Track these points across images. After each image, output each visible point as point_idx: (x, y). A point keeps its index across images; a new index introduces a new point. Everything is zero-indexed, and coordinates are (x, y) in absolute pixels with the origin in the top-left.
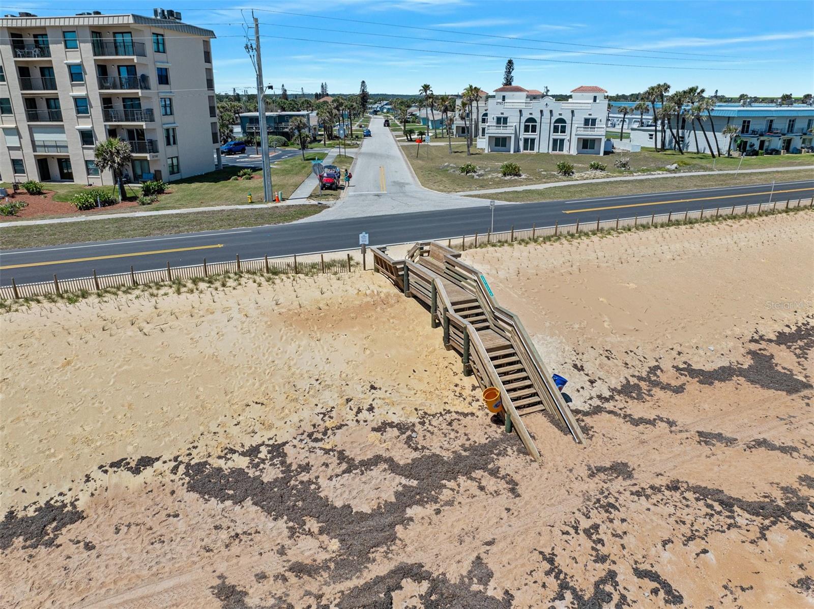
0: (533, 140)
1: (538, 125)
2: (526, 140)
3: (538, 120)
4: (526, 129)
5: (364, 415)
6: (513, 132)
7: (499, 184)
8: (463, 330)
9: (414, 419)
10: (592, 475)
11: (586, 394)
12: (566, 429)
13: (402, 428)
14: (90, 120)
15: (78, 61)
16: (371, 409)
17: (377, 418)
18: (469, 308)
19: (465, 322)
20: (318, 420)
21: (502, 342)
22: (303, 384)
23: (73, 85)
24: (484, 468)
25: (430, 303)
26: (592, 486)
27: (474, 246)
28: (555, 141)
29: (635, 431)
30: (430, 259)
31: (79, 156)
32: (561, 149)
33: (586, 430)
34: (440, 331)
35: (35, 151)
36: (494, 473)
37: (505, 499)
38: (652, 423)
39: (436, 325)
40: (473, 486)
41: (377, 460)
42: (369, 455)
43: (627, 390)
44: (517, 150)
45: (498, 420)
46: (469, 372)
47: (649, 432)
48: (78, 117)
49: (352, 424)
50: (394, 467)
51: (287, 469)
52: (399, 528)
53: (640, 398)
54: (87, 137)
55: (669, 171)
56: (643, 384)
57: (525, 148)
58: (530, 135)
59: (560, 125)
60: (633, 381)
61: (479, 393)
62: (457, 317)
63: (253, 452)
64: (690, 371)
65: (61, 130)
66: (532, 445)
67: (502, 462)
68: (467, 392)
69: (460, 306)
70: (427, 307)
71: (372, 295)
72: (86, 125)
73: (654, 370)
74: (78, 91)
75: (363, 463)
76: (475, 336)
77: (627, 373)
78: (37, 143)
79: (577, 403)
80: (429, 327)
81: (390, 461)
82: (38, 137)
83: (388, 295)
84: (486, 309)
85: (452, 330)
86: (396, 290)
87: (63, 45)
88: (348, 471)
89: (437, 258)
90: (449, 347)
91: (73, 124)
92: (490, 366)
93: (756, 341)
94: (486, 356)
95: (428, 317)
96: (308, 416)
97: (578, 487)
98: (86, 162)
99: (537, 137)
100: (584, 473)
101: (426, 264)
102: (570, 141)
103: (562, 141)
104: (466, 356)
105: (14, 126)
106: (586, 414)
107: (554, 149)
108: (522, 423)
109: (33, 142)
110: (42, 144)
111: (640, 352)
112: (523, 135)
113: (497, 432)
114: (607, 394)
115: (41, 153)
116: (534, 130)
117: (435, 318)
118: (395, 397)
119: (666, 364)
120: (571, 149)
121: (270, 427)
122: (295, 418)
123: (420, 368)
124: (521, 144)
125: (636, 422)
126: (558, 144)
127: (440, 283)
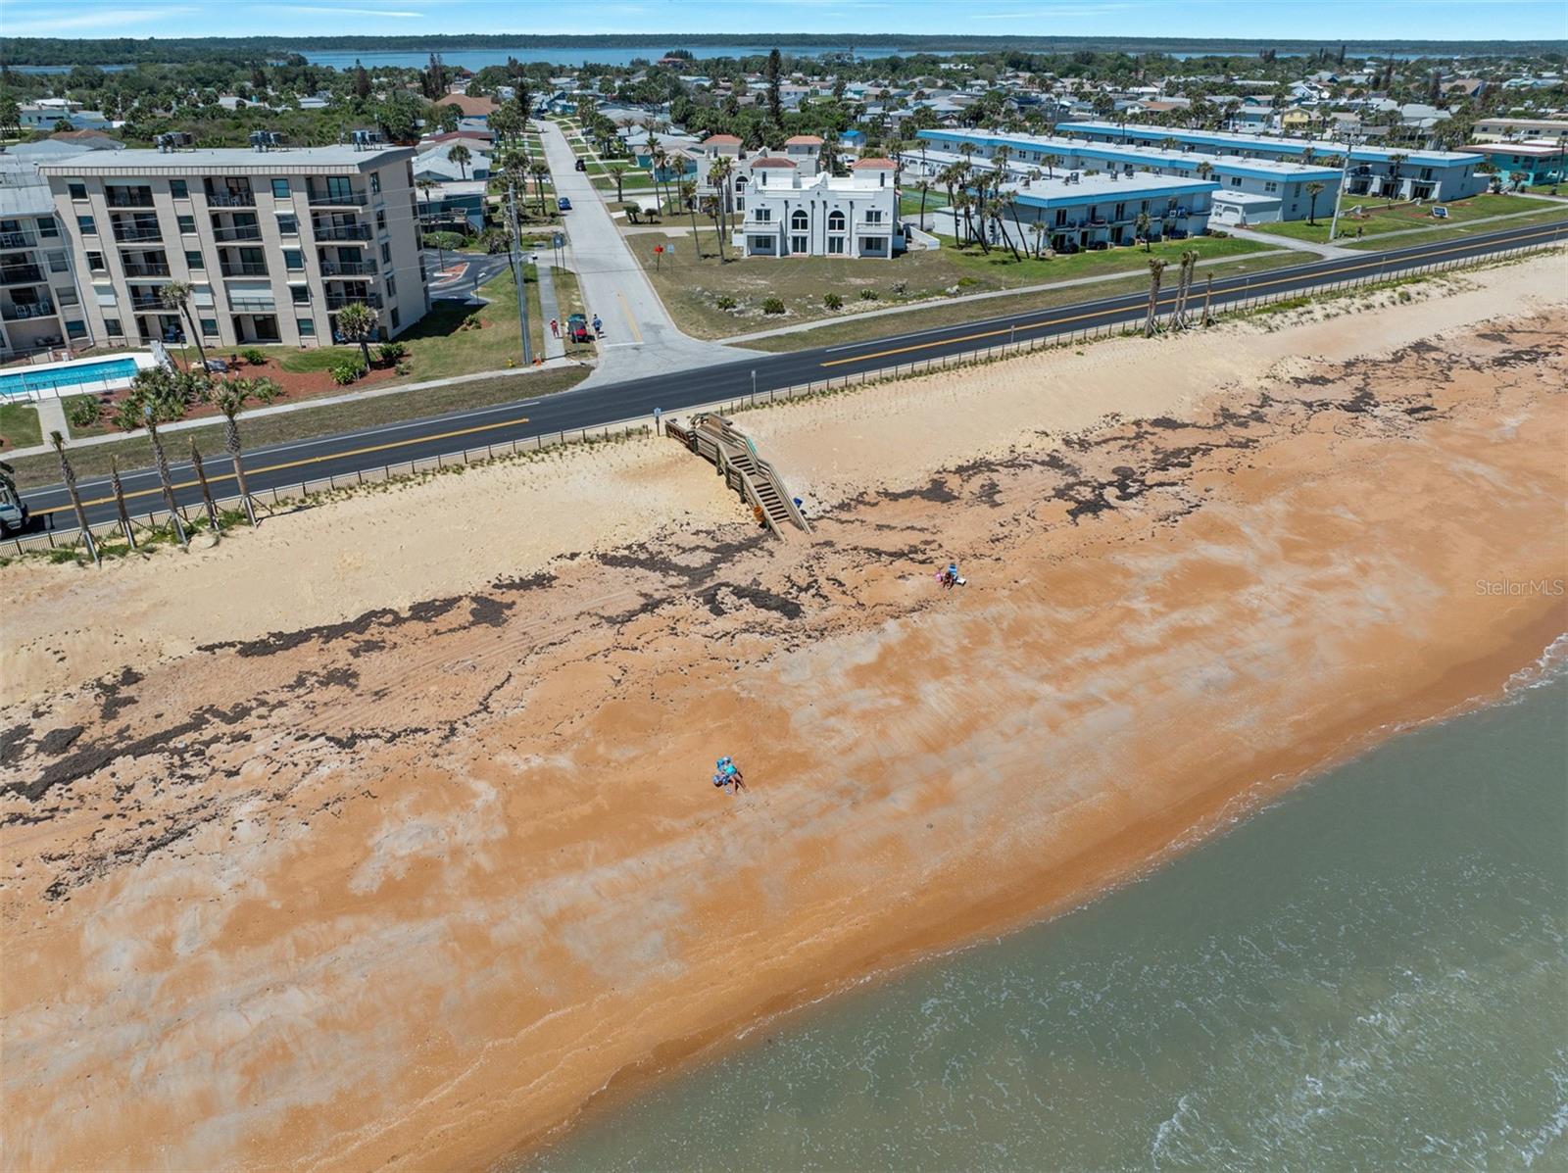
0: (804, 239)
1: (809, 219)
2: (795, 239)
3: (809, 214)
4: (795, 225)
5: (685, 527)
6: (778, 229)
7: (762, 325)
8: (739, 475)
9: (714, 528)
10: (813, 547)
11: (815, 510)
12: (801, 528)
13: (708, 533)
14: (304, 274)
15: (292, 212)
16: (688, 524)
17: (693, 528)
18: (742, 461)
19: (740, 470)
20: (659, 531)
21: (763, 481)
22: (645, 513)
23: (282, 237)
24: (756, 547)
25: (715, 459)
26: (812, 551)
27: (741, 409)
28: (832, 240)
29: (841, 526)
30: (708, 425)
31: (287, 315)
32: (840, 250)
33: (812, 528)
34: (723, 478)
35: (231, 309)
36: (761, 549)
37: (767, 558)
38: (852, 522)
39: (720, 474)
40: (751, 555)
41: (698, 547)
42: (693, 545)
43: (843, 506)
44: (784, 253)
45: (762, 526)
46: (744, 501)
47: (848, 526)
48: (289, 272)
49: (680, 532)
50: (707, 549)
51: (651, 553)
52: (715, 572)
53: (849, 510)
54: (300, 294)
55: (949, 295)
56: (853, 503)
57: (795, 249)
58: (800, 232)
59: (836, 220)
60: (846, 501)
61: (751, 513)
62: (734, 467)
63: (629, 547)
64: (886, 494)
65: (267, 285)
66: (782, 537)
67: (765, 544)
68: (744, 512)
69: (735, 460)
70: (713, 462)
71: (673, 456)
72: (299, 281)
73: (861, 494)
74: (288, 243)
75: (690, 549)
76: (747, 479)
77: (844, 497)
78: (233, 301)
79: (810, 515)
80: (715, 475)
81: (704, 547)
82: (235, 294)
83: (683, 455)
84: (752, 461)
85: (731, 476)
86: (689, 452)
87: (271, 194)
88: (683, 552)
89: (714, 424)
90: (730, 487)
91: (282, 279)
92: (757, 495)
93: (940, 473)
94: (754, 490)
95: (714, 469)
96: (654, 530)
97: (804, 552)
98: (298, 321)
99: (809, 235)
100: (809, 546)
101: (707, 430)
102: (850, 239)
103: (841, 240)
104: (741, 491)
105: (207, 282)
106: (814, 520)
107: (831, 250)
108: (776, 527)
109: (229, 299)
110: (241, 301)
111: (855, 484)
112: (791, 233)
113: (763, 531)
114: (828, 509)
115: (239, 310)
116: (804, 225)
117: (720, 469)
118: (702, 518)
119: (871, 491)
120: (852, 251)
121: (634, 536)
122: (646, 531)
123: (713, 501)
124: (790, 244)
125: (842, 522)
126: (835, 244)
127: (721, 446)
